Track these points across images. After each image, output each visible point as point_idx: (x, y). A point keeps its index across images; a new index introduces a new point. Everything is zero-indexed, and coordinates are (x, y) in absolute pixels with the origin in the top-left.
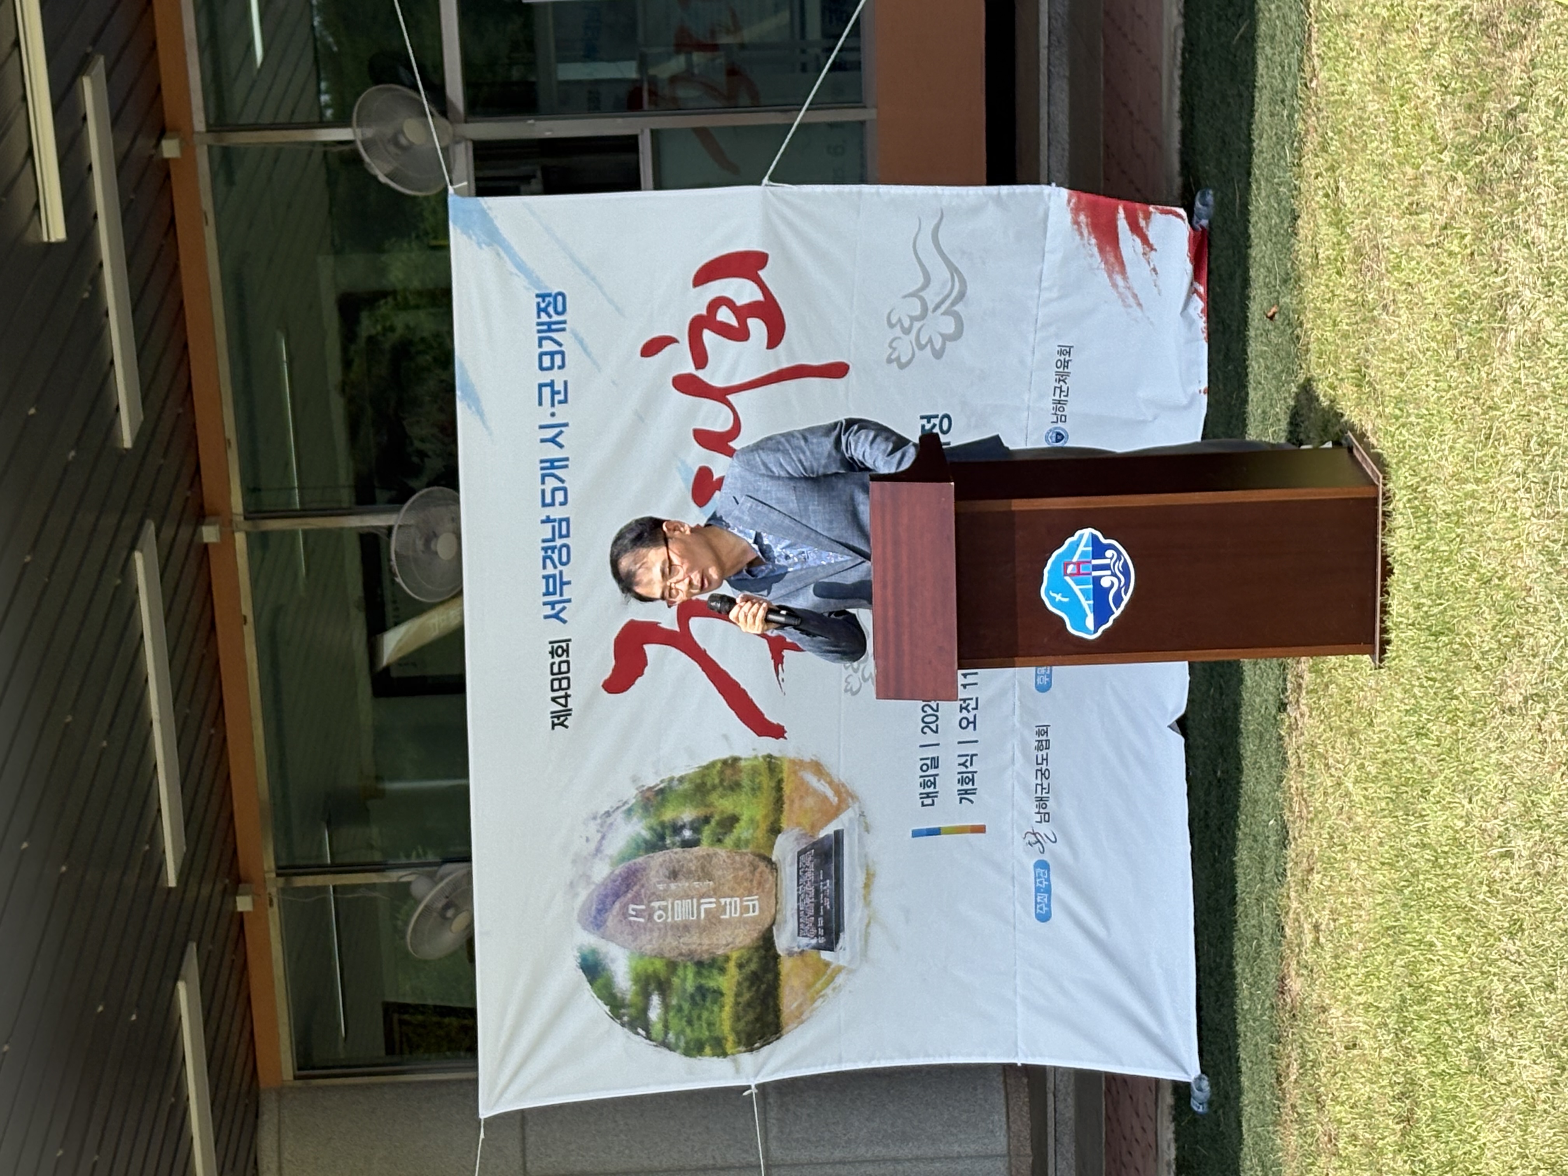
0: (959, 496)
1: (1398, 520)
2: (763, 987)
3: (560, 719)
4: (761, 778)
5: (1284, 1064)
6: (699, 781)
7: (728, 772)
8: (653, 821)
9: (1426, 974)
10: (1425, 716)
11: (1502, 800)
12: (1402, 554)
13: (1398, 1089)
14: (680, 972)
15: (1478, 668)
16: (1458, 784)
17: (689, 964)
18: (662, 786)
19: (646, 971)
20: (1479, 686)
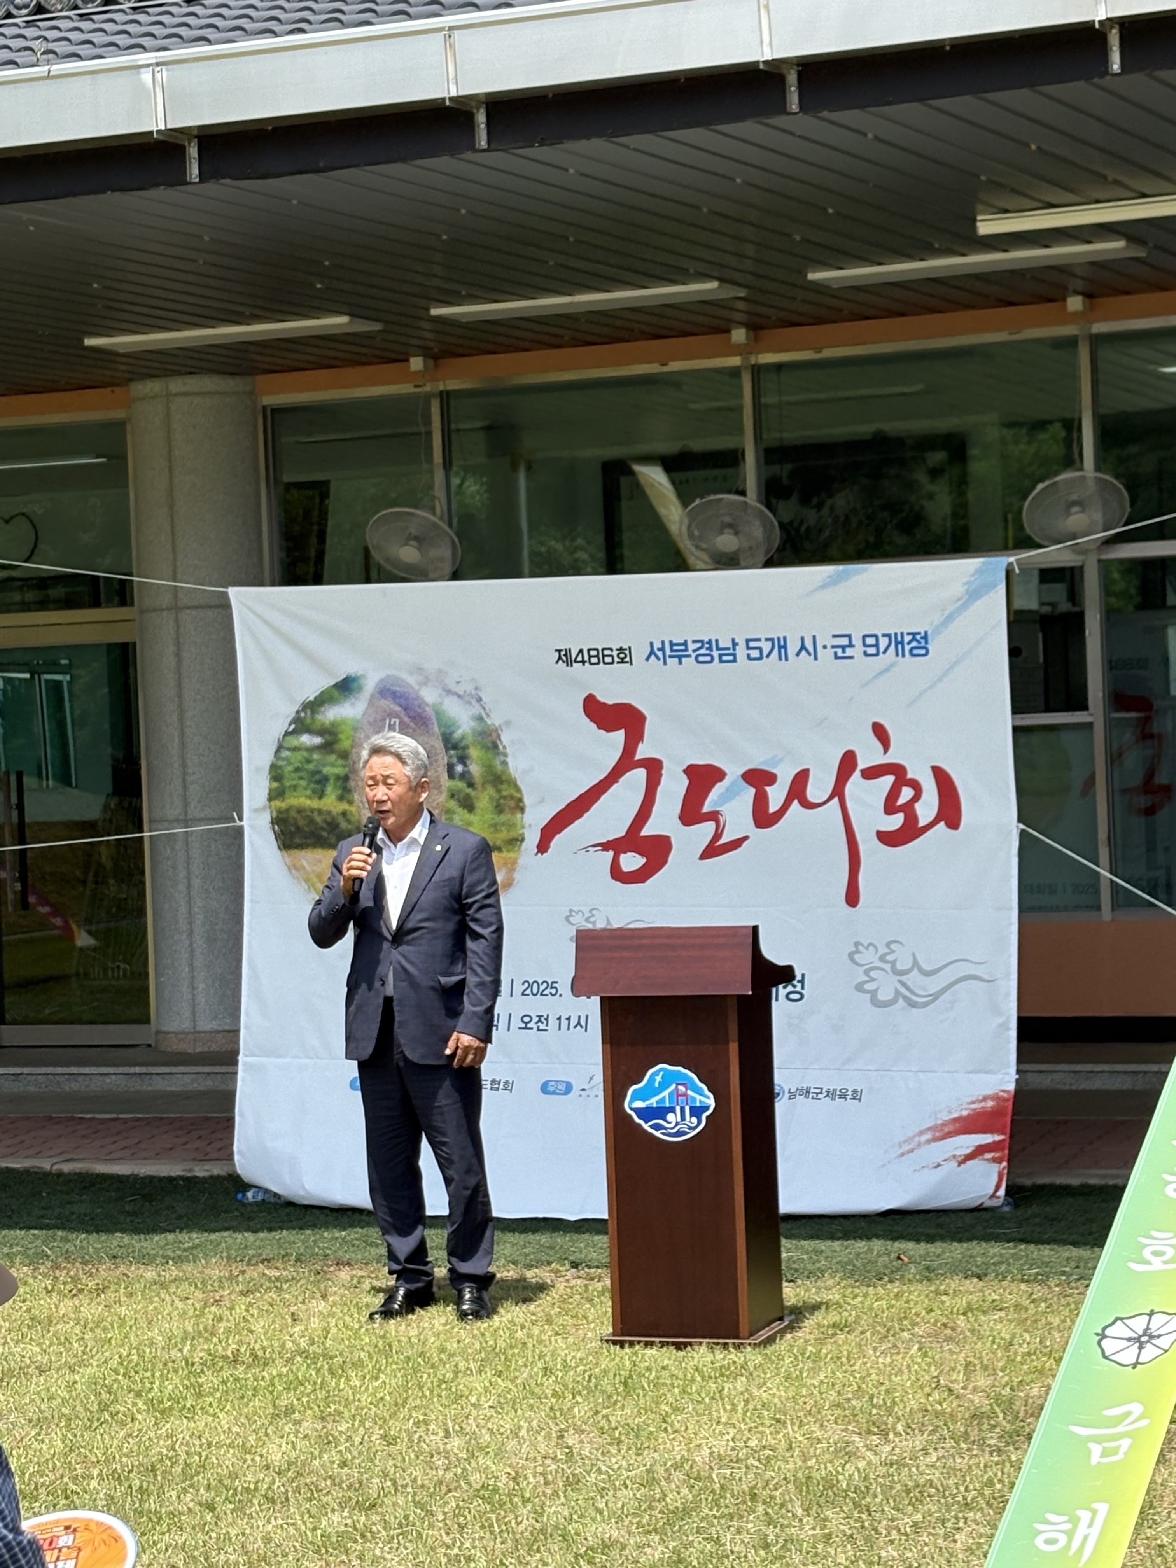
0: (741, 998)
1: (719, 1355)
2: (325, 834)
3: (565, 657)
4: (505, 832)
5: (278, 1265)
6: (504, 778)
7: (512, 803)
8: (470, 740)
9: (353, 1374)
10: (560, 1374)
11: (491, 1430)
12: (693, 1358)
13: (260, 1353)
14: (340, 762)
15: (597, 1413)
16: (505, 1398)
17: (347, 769)
18: (501, 747)
19: (342, 733)
20: (582, 1413)
